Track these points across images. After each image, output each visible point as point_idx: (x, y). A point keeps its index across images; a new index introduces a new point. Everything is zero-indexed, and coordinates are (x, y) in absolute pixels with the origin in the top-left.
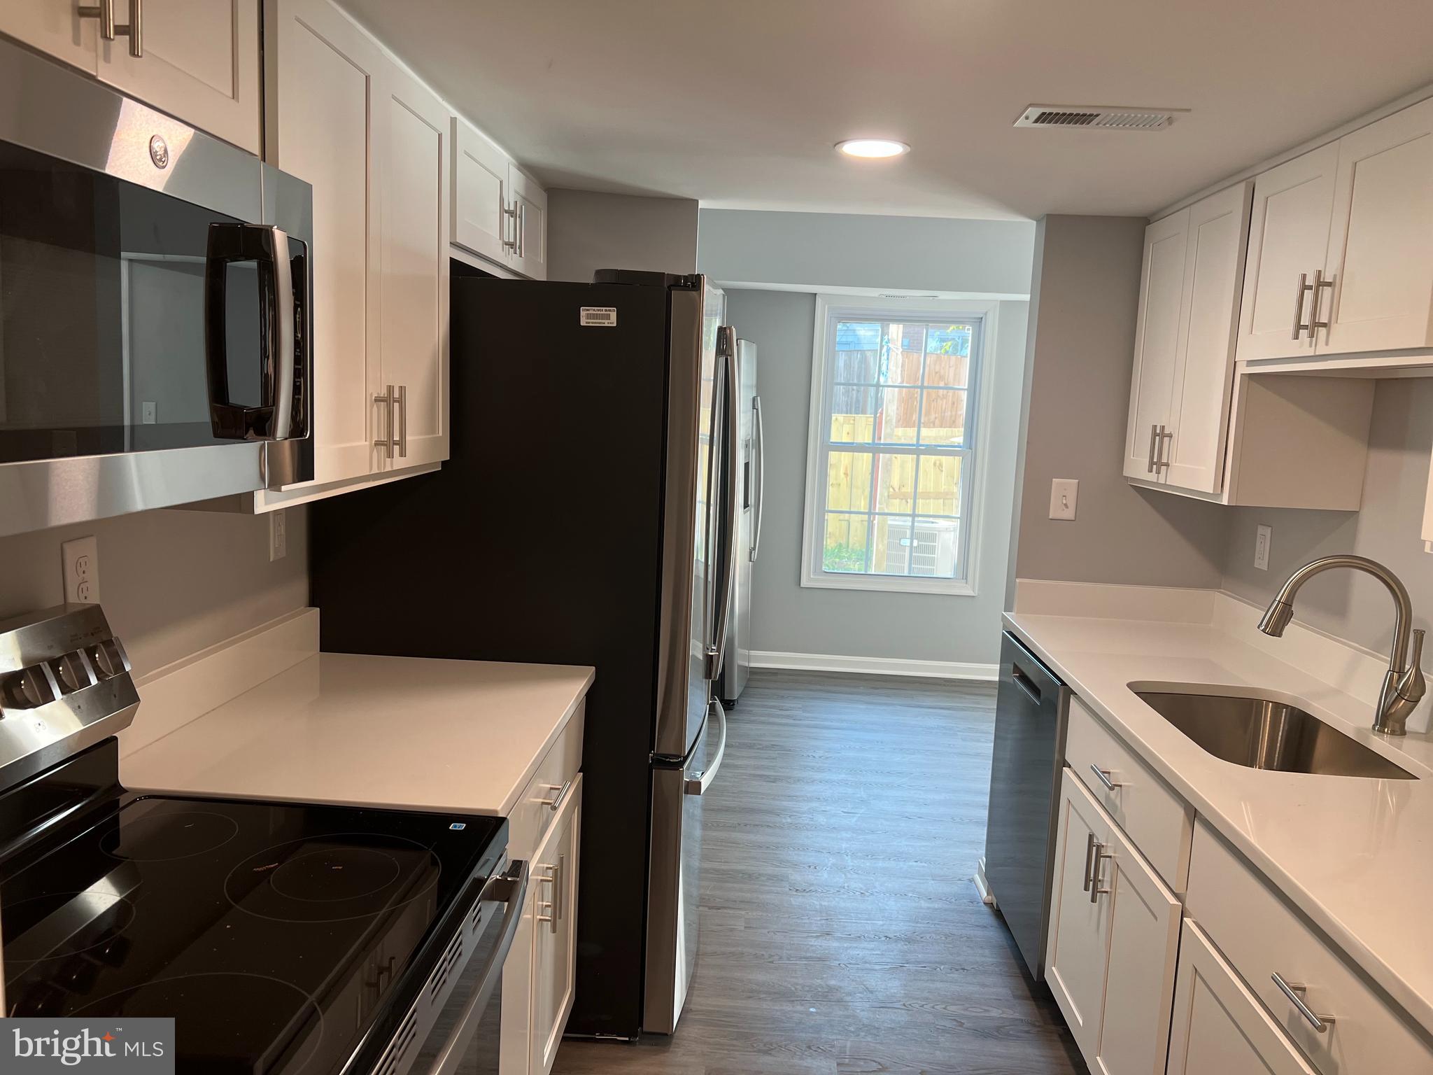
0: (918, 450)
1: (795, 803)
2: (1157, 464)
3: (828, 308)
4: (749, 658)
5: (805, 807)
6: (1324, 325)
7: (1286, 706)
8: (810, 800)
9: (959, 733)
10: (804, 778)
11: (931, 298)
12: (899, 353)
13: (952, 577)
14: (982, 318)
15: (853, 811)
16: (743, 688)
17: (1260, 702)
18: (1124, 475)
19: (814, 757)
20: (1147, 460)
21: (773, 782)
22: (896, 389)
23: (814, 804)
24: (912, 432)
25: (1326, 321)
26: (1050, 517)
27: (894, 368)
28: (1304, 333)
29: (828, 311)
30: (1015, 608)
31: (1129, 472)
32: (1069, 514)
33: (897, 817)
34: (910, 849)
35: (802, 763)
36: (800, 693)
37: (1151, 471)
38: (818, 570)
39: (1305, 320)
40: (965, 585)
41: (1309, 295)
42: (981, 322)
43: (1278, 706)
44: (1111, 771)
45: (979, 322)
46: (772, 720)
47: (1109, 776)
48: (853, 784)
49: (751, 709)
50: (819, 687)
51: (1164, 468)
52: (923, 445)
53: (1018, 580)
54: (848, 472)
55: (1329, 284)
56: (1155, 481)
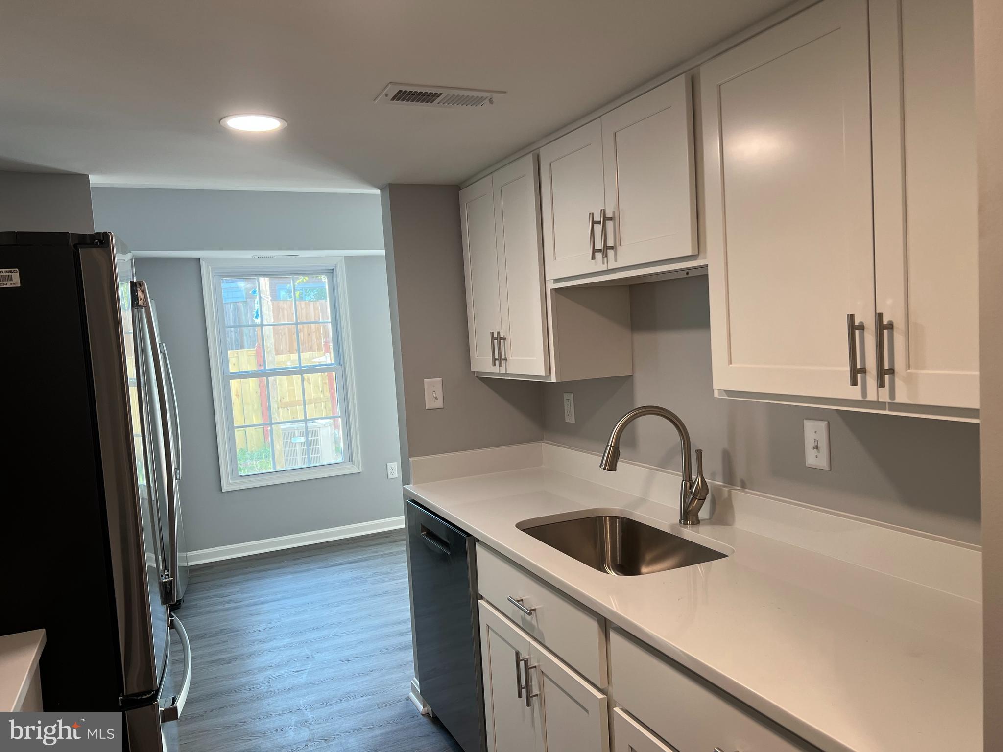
0: (301, 371)
1: (251, 676)
2: (499, 359)
3: (211, 269)
4: (187, 559)
5: (260, 677)
6: (612, 248)
7: (618, 517)
8: (264, 669)
9: (368, 579)
10: (255, 651)
11: (294, 257)
12: (269, 300)
13: (342, 461)
14: (333, 270)
15: (303, 669)
16: (186, 586)
17: (600, 518)
18: (472, 370)
19: (260, 631)
20: (491, 358)
21: (230, 663)
22: (271, 327)
23: (268, 673)
24: (295, 357)
25: (612, 245)
26: (427, 409)
27: (267, 312)
28: (599, 255)
29: (212, 271)
30: (412, 481)
31: (475, 367)
32: (439, 404)
33: (337, 663)
34: (355, 687)
35: (250, 639)
36: (235, 579)
37: (495, 365)
38: (235, 475)
39: (599, 246)
40: (352, 465)
41: (598, 228)
42: (332, 272)
43: (613, 518)
44: (523, 598)
45: (331, 272)
46: (216, 608)
47: (523, 602)
48: (297, 645)
49: (196, 603)
50: (251, 570)
51: (503, 362)
52: (304, 367)
53: (411, 459)
54: (239, 394)
55: (610, 219)
56: (498, 372)
